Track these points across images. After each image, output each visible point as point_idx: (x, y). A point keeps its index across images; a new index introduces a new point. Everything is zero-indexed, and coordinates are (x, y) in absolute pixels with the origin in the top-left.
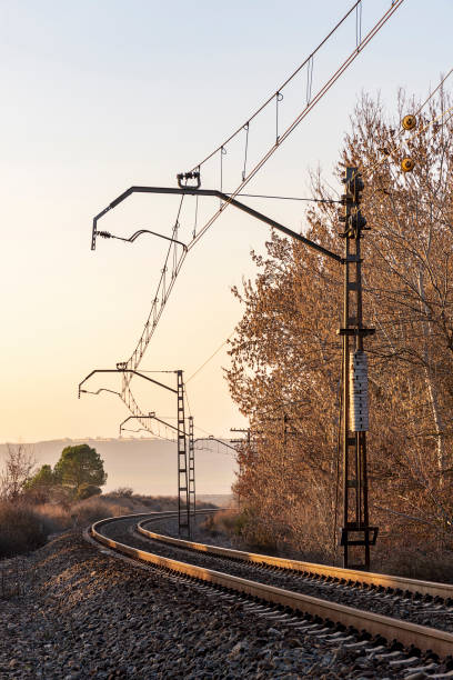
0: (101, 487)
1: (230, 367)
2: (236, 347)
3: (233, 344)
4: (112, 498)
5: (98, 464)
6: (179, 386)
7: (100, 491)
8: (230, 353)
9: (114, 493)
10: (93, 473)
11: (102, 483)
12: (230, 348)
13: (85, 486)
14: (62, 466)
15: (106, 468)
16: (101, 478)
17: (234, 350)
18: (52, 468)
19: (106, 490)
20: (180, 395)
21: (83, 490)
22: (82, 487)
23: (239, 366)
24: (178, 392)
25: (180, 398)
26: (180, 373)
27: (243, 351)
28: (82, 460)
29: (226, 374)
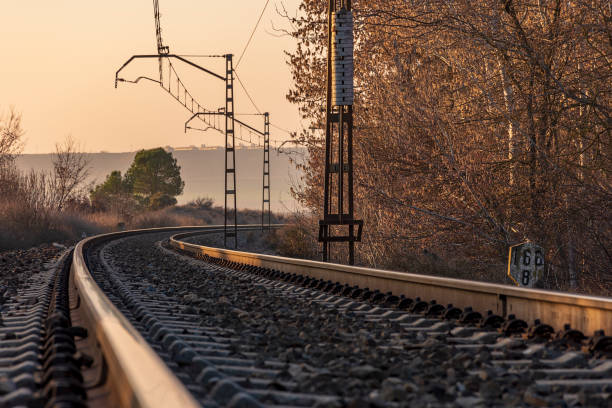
0: (177, 197)
1: (293, 51)
2: (302, 27)
3: (300, 24)
4: (188, 210)
5: (174, 171)
6: (228, 72)
7: (175, 201)
8: (296, 35)
9: (192, 204)
10: (169, 181)
11: (179, 192)
12: (296, 28)
13: (159, 194)
14: (134, 172)
15: (183, 176)
16: (177, 187)
17: (300, 31)
18: (122, 175)
19: (182, 200)
20: (229, 83)
21: (156, 200)
22: (156, 196)
23: (304, 48)
24: (226, 80)
25: (228, 87)
26: (229, 57)
27: (311, 32)
28: (157, 167)
29: (289, 59)
